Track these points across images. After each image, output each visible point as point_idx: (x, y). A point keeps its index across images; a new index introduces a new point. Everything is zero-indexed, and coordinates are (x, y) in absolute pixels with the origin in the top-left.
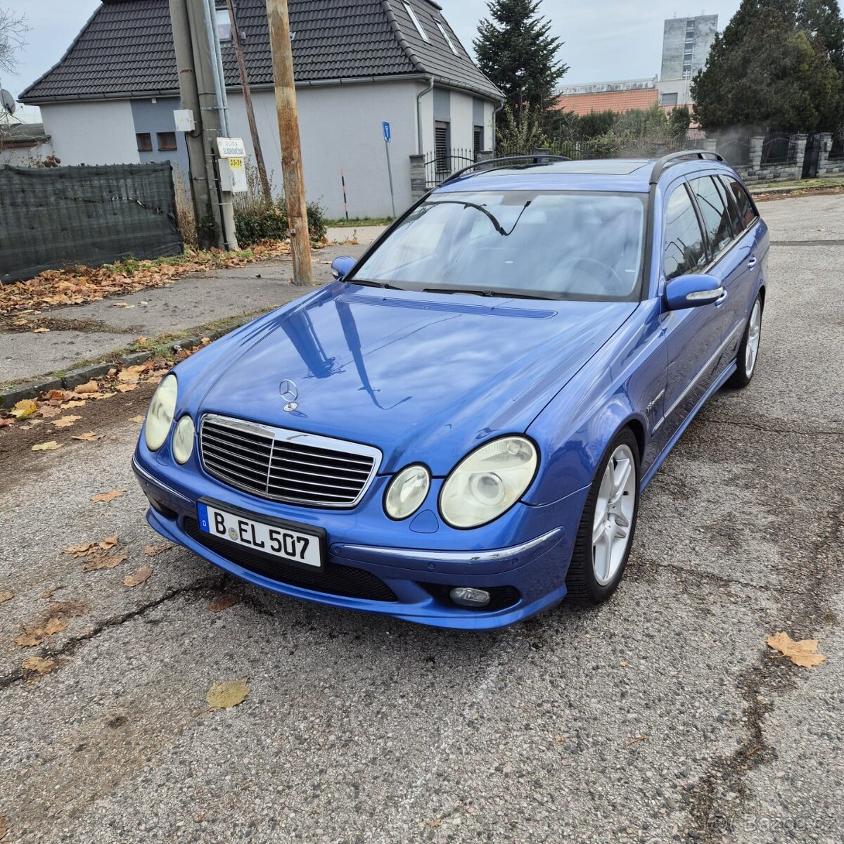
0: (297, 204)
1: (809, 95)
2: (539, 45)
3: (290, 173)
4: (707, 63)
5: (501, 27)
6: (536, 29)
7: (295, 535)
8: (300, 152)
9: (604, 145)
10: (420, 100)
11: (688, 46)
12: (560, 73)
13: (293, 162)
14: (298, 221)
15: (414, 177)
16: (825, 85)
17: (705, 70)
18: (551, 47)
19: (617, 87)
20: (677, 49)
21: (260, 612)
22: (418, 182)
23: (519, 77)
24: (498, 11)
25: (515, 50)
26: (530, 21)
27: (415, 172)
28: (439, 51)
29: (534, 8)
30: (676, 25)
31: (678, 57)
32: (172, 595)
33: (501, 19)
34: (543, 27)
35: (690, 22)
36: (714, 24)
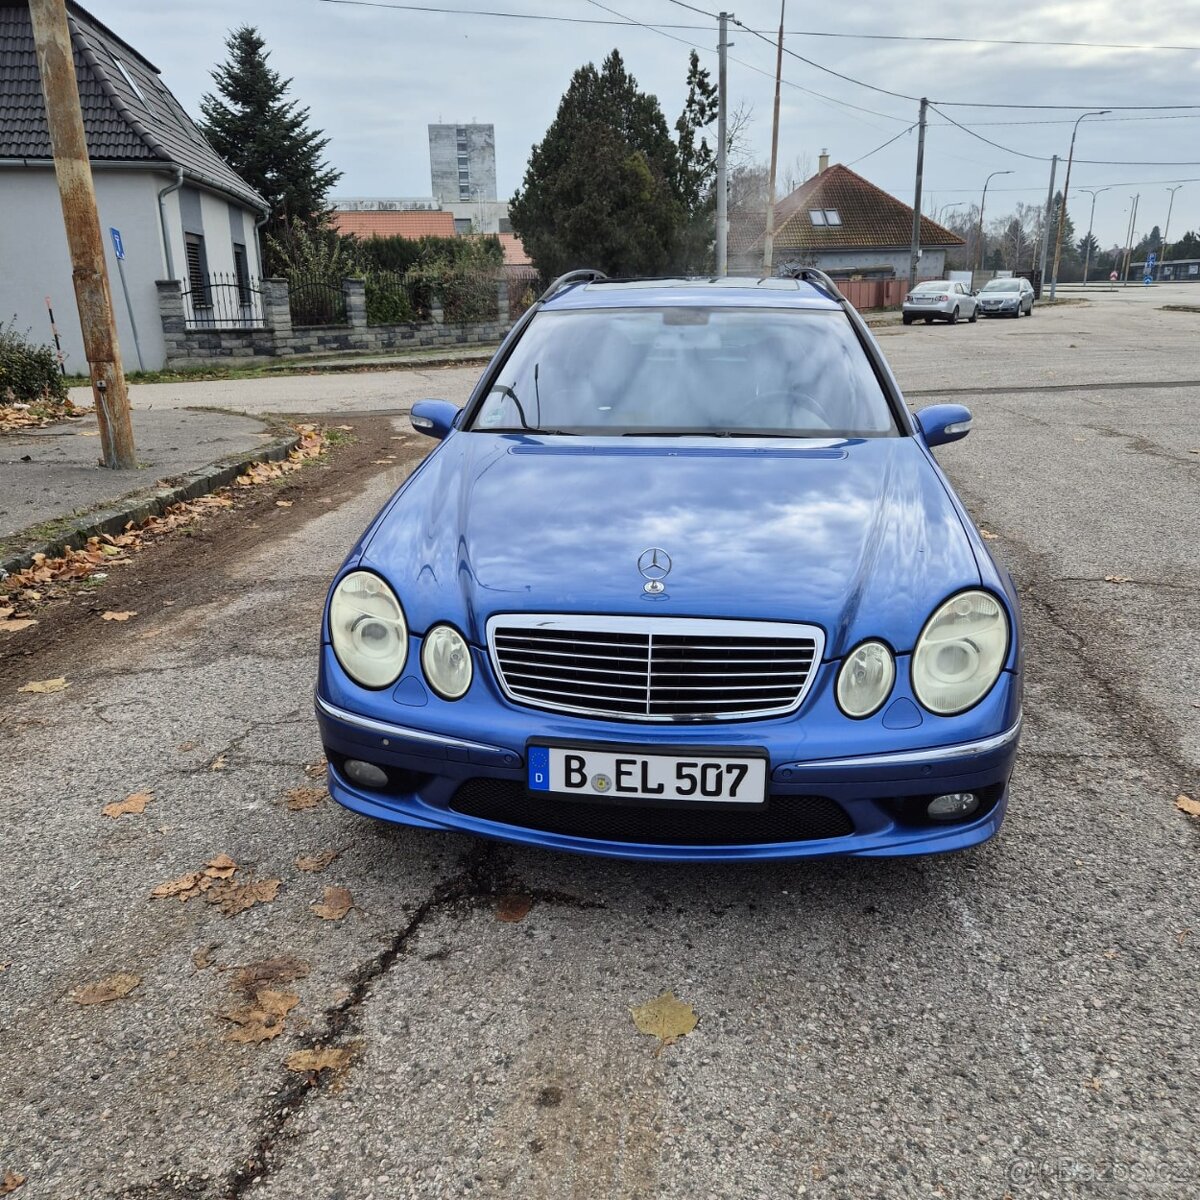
0: (106, 341)
1: (656, 229)
2: (294, 138)
3: (92, 292)
4: (525, 183)
5: (236, 109)
6: (290, 116)
7: (724, 762)
8: (104, 261)
9: (435, 279)
10: (163, 200)
11: (462, 161)
12: (330, 180)
13: (95, 276)
14: (108, 368)
15: (164, 312)
16: (671, 218)
17: (523, 191)
18: (312, 143)
19: (391, 206)
20: (449, 163)
21: (583, 907)
22: (174, 319)
23: (270, 180)
24: (229, 85)
25: (263, 143)
26: (277, 104)
27: (168, 306)
28: (174, 133)
29: (283, 87)
30: (444, 133)
31: (451, 173)
32: (422, 915)
33: (234, 97)
34: (299, 115)
35: (460, 131)
36: (489, 136)
